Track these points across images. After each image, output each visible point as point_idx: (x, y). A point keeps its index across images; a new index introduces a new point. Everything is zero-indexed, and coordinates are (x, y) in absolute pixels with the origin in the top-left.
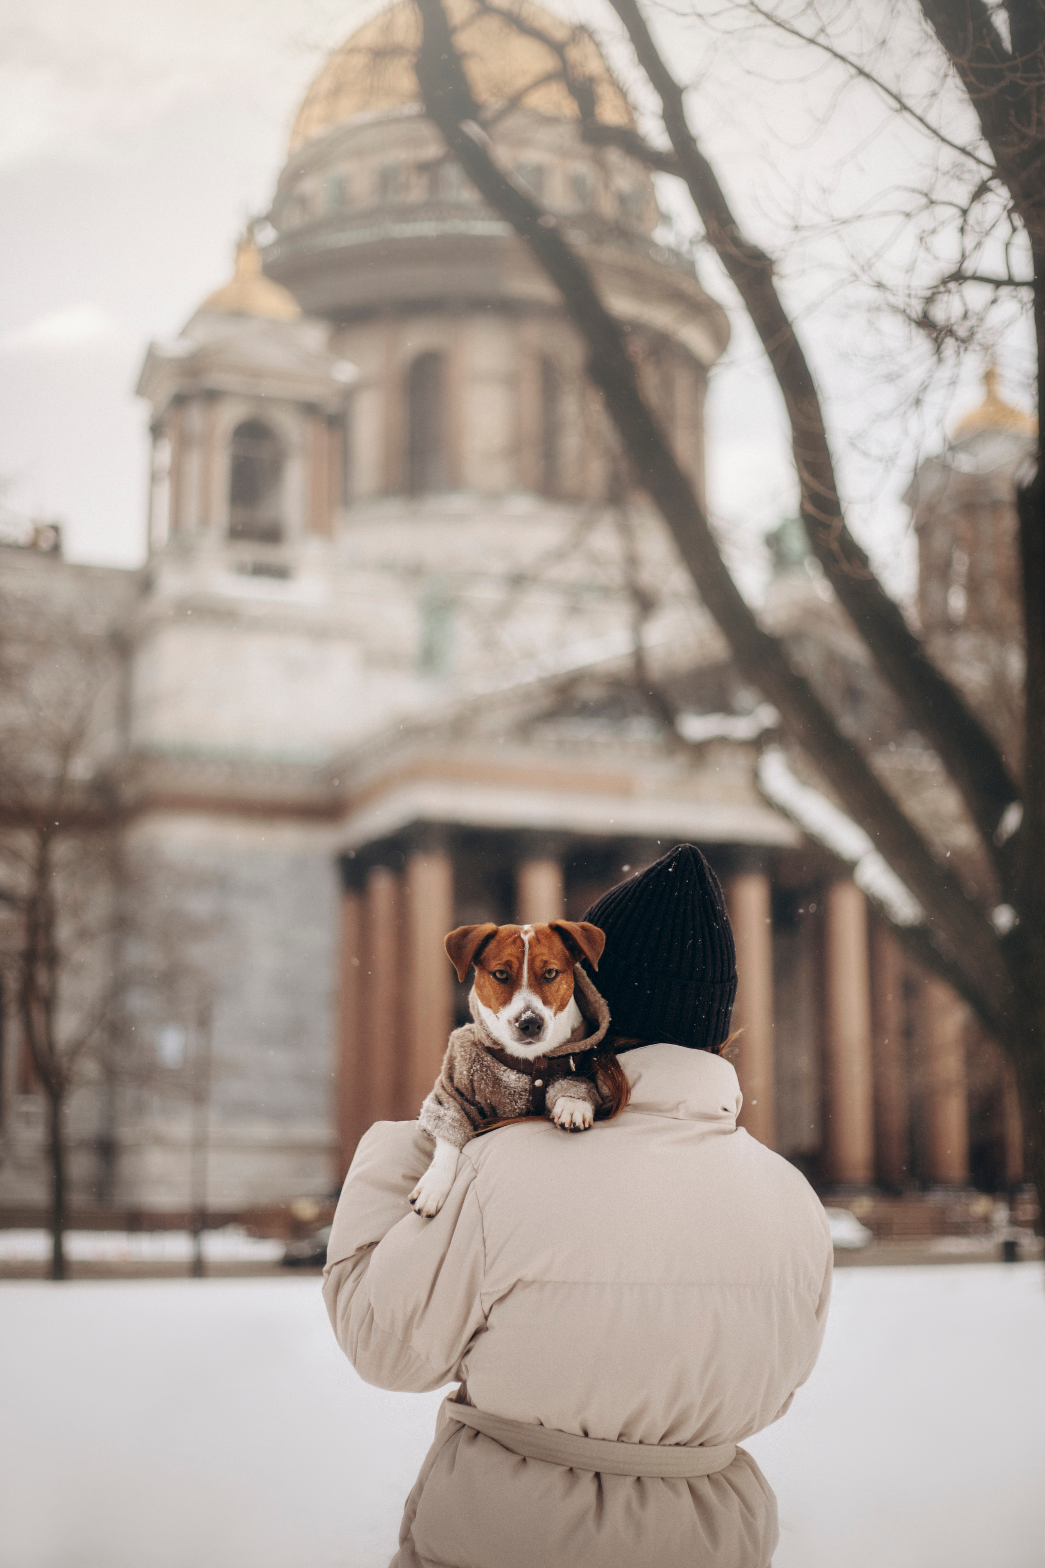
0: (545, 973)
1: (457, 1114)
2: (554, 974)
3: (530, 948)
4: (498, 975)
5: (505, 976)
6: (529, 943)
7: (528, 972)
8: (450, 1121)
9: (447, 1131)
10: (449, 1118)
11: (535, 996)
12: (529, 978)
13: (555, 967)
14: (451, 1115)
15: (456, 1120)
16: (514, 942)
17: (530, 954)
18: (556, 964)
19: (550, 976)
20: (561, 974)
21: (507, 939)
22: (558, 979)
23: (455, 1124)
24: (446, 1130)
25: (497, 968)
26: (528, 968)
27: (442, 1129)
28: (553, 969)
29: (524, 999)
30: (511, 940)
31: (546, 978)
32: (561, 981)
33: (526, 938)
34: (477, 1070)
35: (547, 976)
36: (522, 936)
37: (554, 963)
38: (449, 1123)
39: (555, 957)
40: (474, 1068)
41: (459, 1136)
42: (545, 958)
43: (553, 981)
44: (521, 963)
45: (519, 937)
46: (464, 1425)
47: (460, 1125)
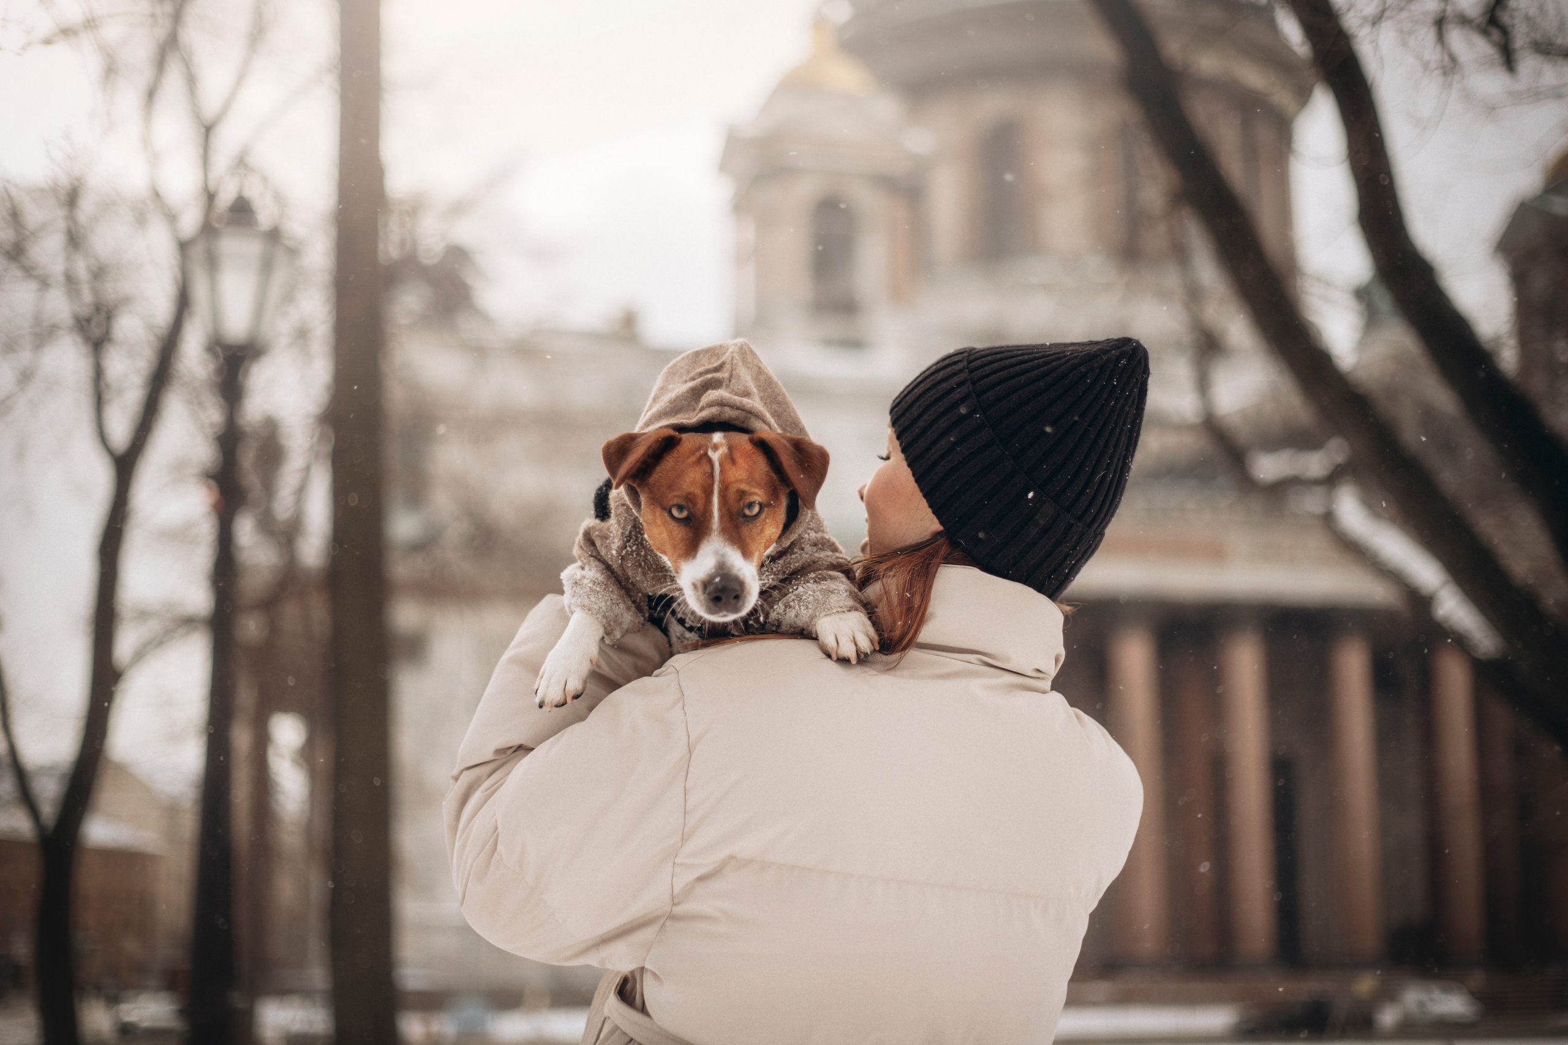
0: (743, 509)
1: (599, 575)
2: (756, 509)
3: (721, 471)
4: (675, 512)
5: (685, 514)
6: (721, 465)
7: (720, 510)
8: (590, 585)
9: (588, 597)
10: (588, 581)
11: (731, 547)
12: (721, 517)
13: (757, 499)
14: (591, 577)
15: (599, 584)
16: (699, 461)
17: (722, 482)
18: (759, 495)
19: (751, 512)
20: (766, 509)
21: (688, 457)
22: (763, 516)
23: (598, 589)
24: (586, 597)
25: (676, 501)
26: (719, 502)
27: (580, 596)
28: (754, 502)
29: (716, 552)
30: (693, 459)
31: (745, 516)
32: (766, 518)
33: (715, 456)
34: (633, 551)
35: (747, 512)
36: (710, 453)
37: (755, 494)
38: (590, 587)
39: (759, 485)
40: (628, 549)
41: (603, 604)
42: (744, 487)
43: (755, 519)
44: (708, 493)
45: (706, 454)
46: (632, 1040)
47: (605, 589)
